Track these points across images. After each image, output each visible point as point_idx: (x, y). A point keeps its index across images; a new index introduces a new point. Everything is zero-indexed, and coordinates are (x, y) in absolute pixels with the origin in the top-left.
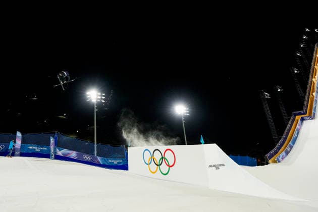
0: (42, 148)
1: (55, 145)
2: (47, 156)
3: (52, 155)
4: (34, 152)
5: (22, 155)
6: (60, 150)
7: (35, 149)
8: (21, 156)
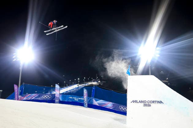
0: (80, 99)
1: (88, 96)
2: (81, 104)
3: (86, 104)
4: (74, 101)
5: (61, 102)
6: (96, 101)
7: (74, 99)
8: (59, 103)
